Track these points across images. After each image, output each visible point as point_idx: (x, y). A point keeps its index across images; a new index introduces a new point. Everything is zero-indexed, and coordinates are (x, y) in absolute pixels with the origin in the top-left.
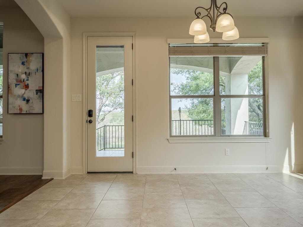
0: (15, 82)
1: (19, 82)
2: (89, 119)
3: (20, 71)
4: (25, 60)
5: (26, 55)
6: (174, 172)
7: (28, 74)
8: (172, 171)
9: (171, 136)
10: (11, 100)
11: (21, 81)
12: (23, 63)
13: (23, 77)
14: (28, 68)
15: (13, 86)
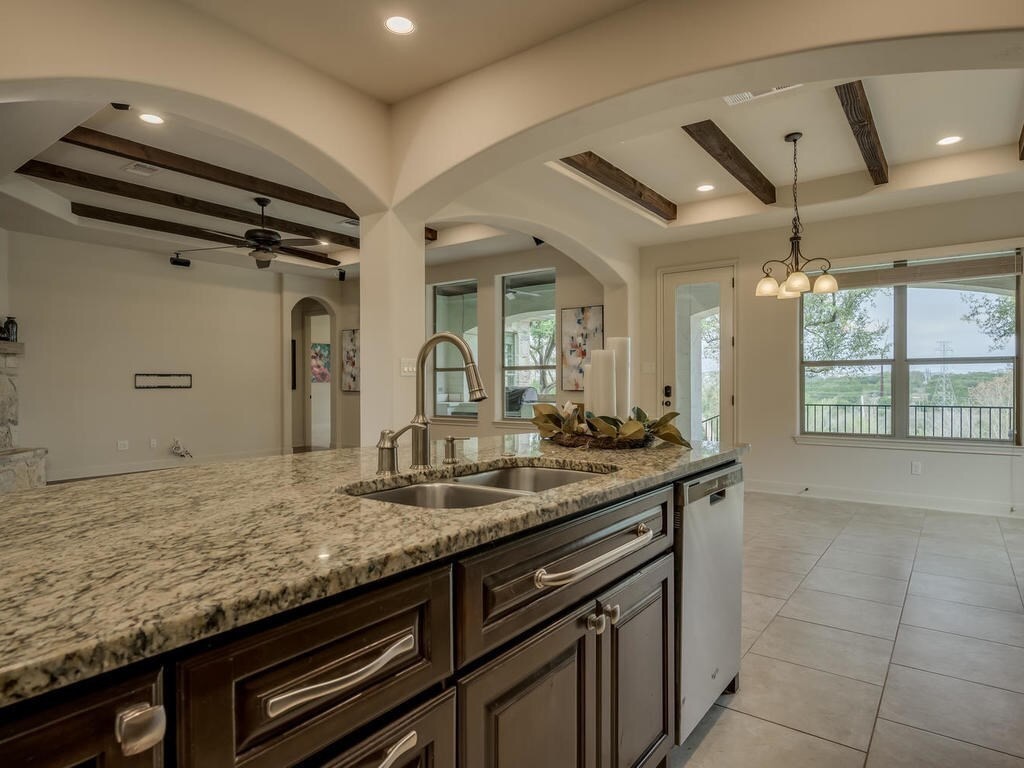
0: (569, 348)
1: (575, 347)
2: (667, 399)
3: (576, 332)
4: (581, 316)
5: (583, 309)
6: (805, 495)
7: (585, 337)
8: (801, 493)
9: (803, 432)
10: (565, 372)
11: (576, 347)
12: (579, 322)
13: (580, 340)
14: (585, 328)
15: (567, 354)
